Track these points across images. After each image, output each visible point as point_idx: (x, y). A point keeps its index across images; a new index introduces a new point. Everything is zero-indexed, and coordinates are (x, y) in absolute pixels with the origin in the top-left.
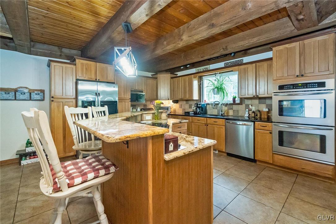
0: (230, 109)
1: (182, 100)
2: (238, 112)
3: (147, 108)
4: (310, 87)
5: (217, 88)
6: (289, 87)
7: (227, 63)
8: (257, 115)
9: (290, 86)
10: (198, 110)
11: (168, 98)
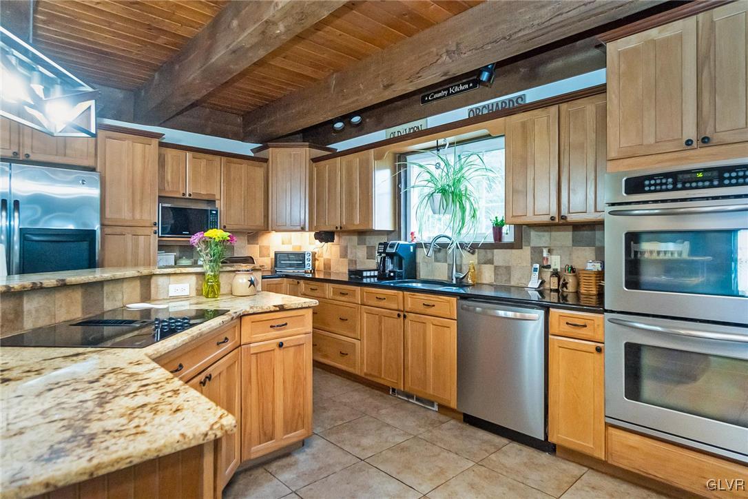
0: (485, 263)
1: (343, 231)
2: (509, 274)
3: (236, 255)
4: (734, 181)
5: (443, 191)
6: (661, 184)
7: (477, 108)
8: (565, 285)
9: (664, 181)
10: (390, 266)
11: (302, 223)
